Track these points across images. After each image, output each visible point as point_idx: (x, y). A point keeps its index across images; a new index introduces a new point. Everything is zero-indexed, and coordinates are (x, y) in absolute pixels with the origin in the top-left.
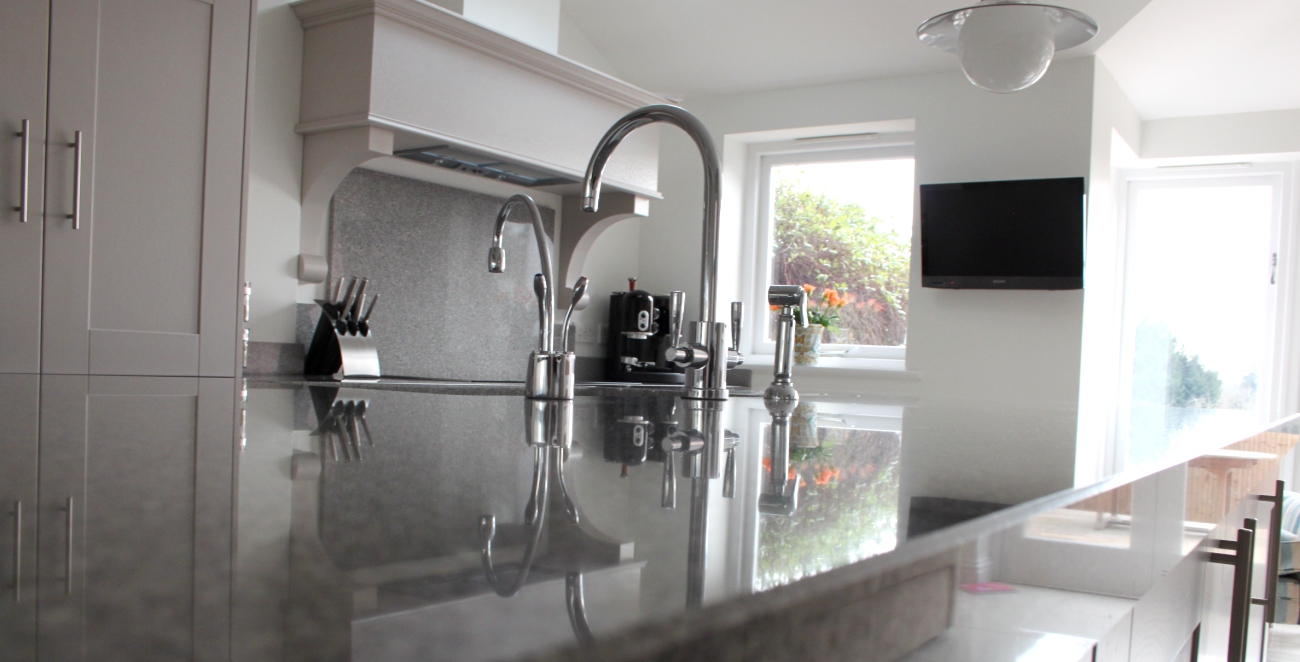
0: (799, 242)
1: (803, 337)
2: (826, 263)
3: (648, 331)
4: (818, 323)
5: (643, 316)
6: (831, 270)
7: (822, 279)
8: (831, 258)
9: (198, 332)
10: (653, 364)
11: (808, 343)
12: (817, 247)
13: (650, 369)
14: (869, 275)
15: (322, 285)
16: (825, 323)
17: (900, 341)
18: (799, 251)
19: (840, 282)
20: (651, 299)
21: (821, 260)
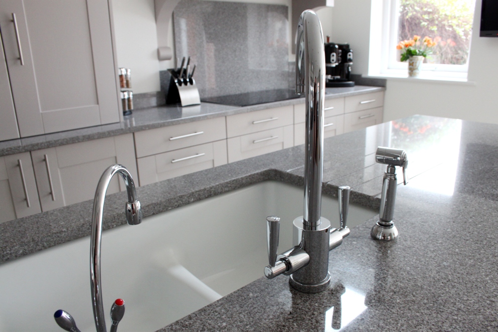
0: (412, 6)
1: (413, 63)
2: (426, 17)
3: (336, 62)
4: (421, 55)
5: (333, 56)
6: (428, 20)
7: (424, 25)
8: (429, 13)
9: (98, 103)
10: (339, 77)
11: (416, 66)
12: (422, 8)
13: (338, 80)
14: (448, 21)
15: (172, 60)
16: (425, 56)
17: (465, 62)
18: (412, 12)
19: (433, 26)
20: (337, 46)
21: (423, 16)
